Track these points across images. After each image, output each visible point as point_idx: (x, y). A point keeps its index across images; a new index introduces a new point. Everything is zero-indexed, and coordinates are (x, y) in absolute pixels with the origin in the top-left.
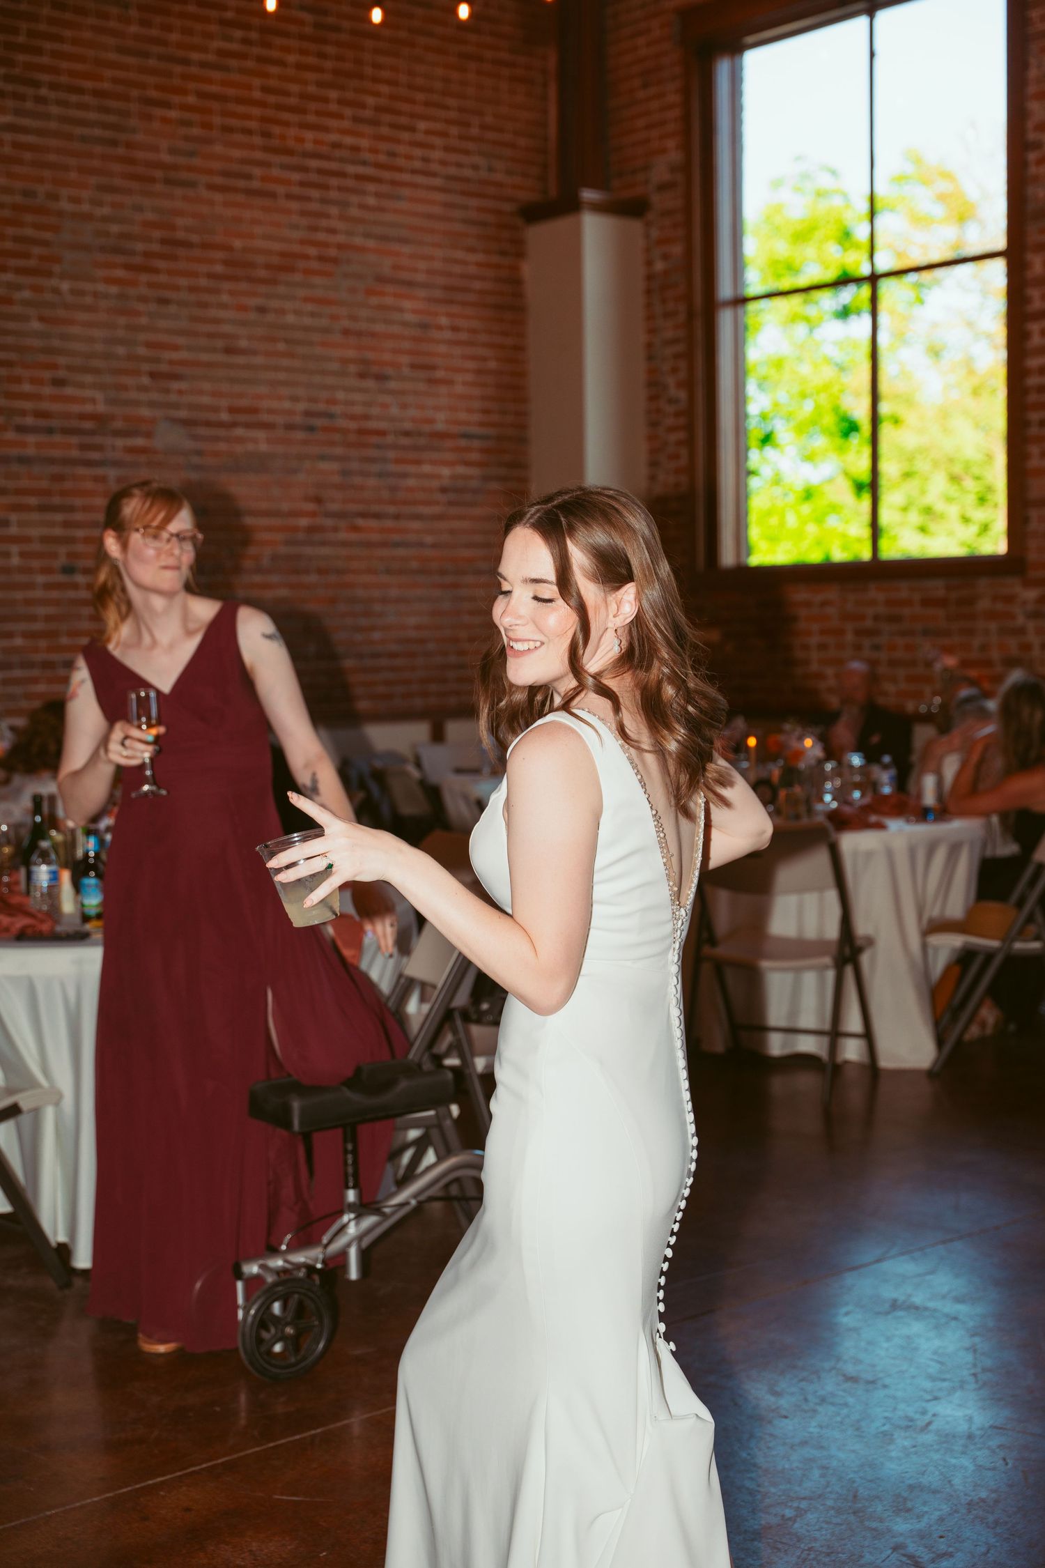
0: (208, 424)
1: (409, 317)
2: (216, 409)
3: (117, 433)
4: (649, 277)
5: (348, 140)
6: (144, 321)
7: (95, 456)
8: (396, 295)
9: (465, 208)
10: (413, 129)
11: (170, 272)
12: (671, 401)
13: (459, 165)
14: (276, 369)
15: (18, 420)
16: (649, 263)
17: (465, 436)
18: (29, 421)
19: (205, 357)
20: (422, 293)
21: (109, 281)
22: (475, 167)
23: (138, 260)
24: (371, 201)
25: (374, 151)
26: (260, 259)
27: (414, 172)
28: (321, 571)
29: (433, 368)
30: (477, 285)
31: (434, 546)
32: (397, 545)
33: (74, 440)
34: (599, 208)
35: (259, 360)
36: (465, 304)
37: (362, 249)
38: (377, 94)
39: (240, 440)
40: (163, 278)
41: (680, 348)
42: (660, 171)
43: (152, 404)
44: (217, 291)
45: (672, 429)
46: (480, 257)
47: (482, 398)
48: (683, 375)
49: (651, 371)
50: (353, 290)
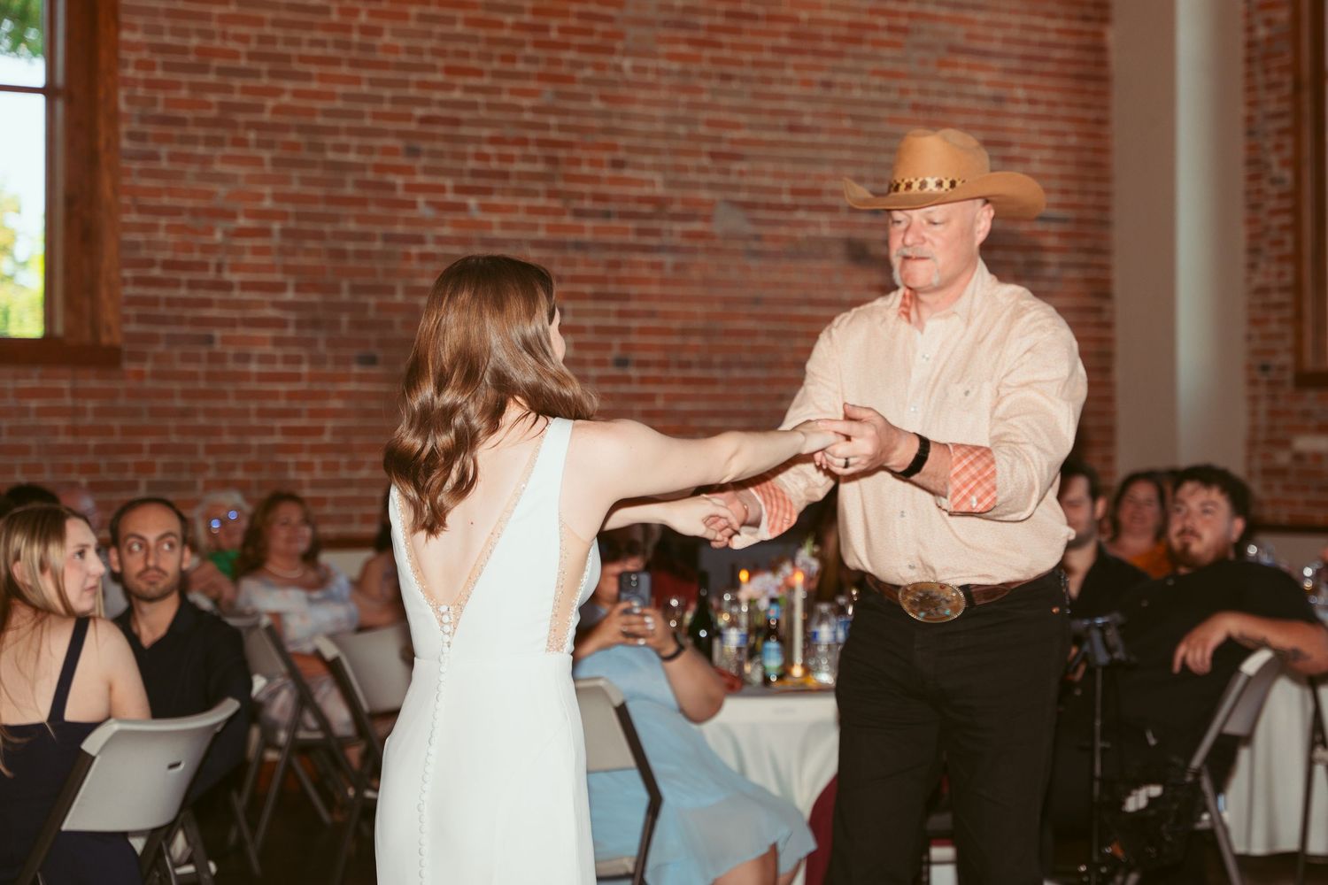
0: (769, 207)
1: (983, 90)
2: (778, 191)
3: (676, 217)
4: (1251, 45)
6: (705, 98)
7: (652, 241)
8: (969, 67)
11: (734, 47)
12: (1274, 181)
14: (841, 147)
15: (576, 204)
16: (1250, 29)
18: (587, 204)
19: (767, 136)
20: (997, 63)
21: (672, 57)
23: (701, 35)
26: (827, 31)
29: (1008, 144)
30: (1058, 54)
33: (631, 224)
35: (823, 138)
36: (1043, 74)
37: (934, 18)
39: (802, 224)
40: (726, 53)
41: (1286, 123)
43: (711, 186)
44: (781, 66)
45: (1274, 213)
46: (1060, 23)
47: (1063, 177)
48: (1288, 153)
49: (1251, 148)
50: (923, 62)
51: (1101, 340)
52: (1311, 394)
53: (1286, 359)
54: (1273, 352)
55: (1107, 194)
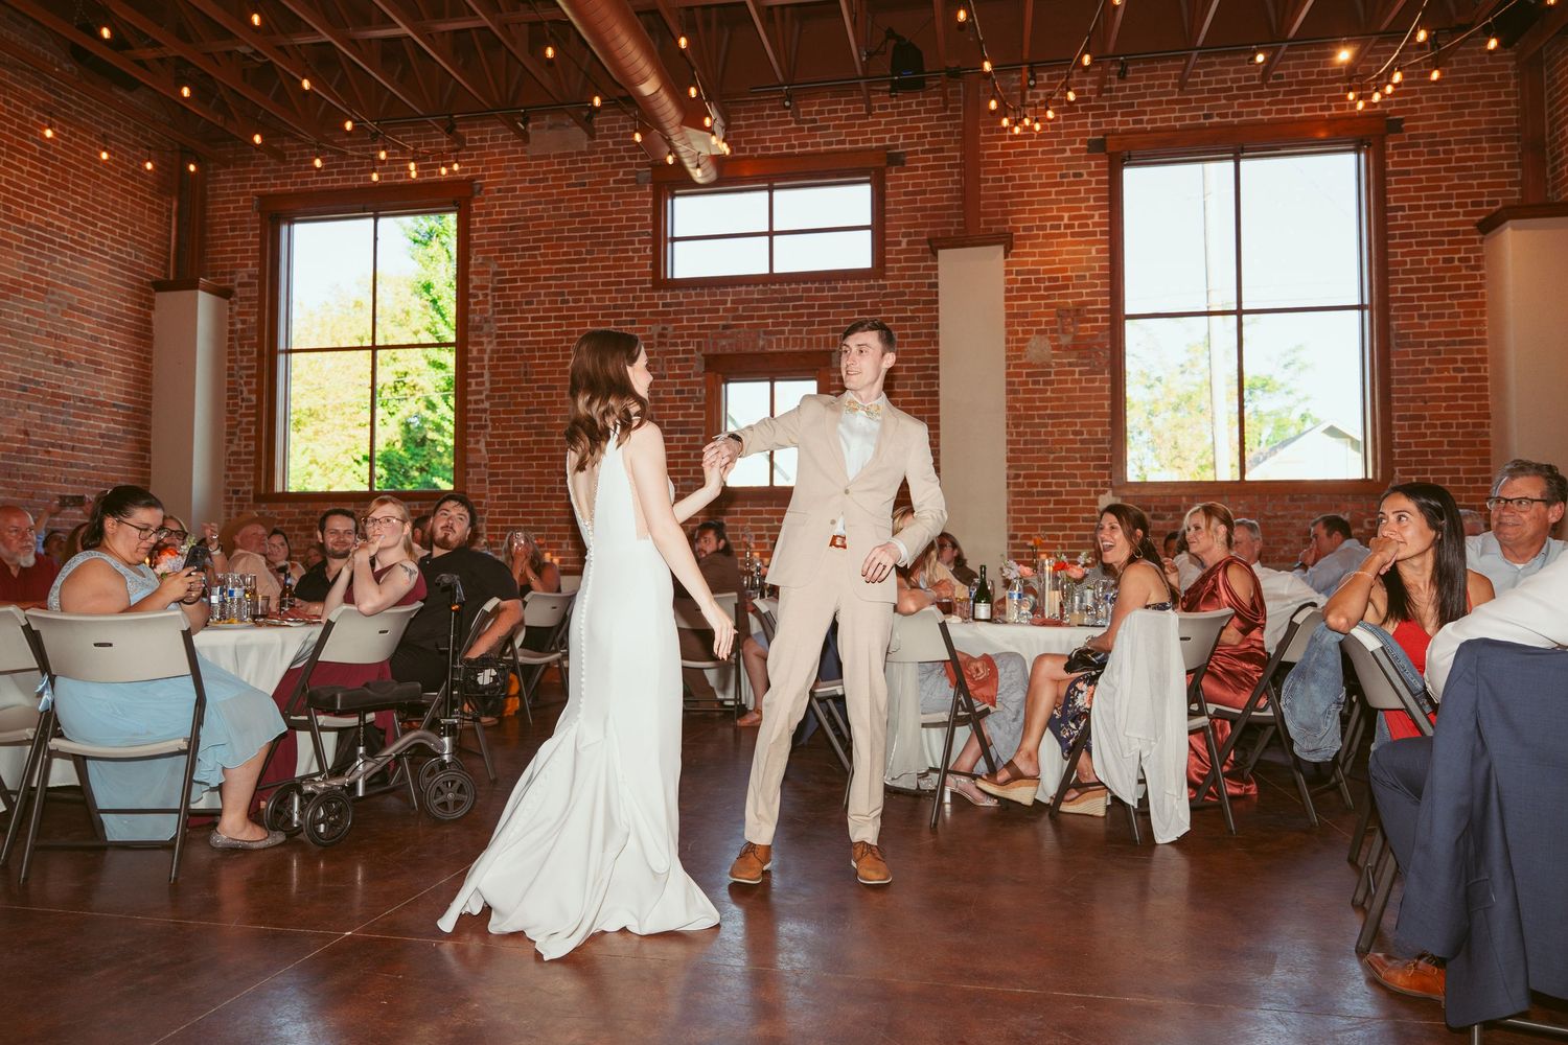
1: (86, 332)
4: (231, 332)
5: (57, 223)
8: (79, 317)
9: (123, 275)
10: (95, 225)
12: (244, 400)
13: (119, 250)
16: (232, 324)
17: (114, 405)
20: (95, 319)
22: (129, 254)
24: (69, 261)
25: (70, 232)
27: (94, 249)
28: (24, 476)
29: (100, 364)
30: (127, 321)
31: (94, 468)
32: (72, 466)
34: (207, 289)
36: (118, 330)
37: (63, 288)
38: (76, 201)
41: (254, 372)
42: (242, 276)
45: (244, 416)
46: (130, 305)
47: (127, 385)
48: (254, 386)
49: (229, 383)
50: (54, 311)
51: (143, 473)
52: (264, 505)
53: (251, 488)
54: (243, 484)
55: (150, 398)
